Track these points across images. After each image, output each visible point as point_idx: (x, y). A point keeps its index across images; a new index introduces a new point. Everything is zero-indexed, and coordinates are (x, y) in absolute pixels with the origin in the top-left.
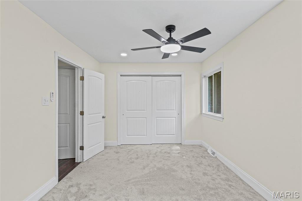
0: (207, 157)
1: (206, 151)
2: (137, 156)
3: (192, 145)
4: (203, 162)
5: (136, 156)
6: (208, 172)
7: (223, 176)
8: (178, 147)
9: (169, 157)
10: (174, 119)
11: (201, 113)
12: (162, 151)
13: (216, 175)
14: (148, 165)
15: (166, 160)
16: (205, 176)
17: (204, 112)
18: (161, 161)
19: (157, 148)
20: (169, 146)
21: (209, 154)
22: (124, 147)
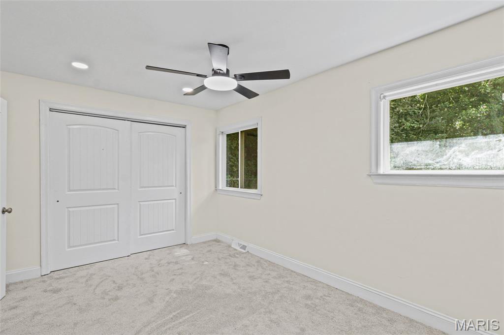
0: (237, 254)
1: (230, 246)
2: (116, 284)
3: (204, 243)
4: (238, 263)
5: (114, 285)
6: (254, 274)
7: (274, 274)
8: (184, 251)
9: (181, 269)
10: (172, 202)
11: (216, 189)
12: (162, 262)
13: (265, 275)
14: (154, 292)
15: (180, 274)
16: (254, 281)
17: (220, 188)
18: (174, 279)
19: (146, 259)
20: (168, 252)
21: (235, 250)
22: (65, 275)
